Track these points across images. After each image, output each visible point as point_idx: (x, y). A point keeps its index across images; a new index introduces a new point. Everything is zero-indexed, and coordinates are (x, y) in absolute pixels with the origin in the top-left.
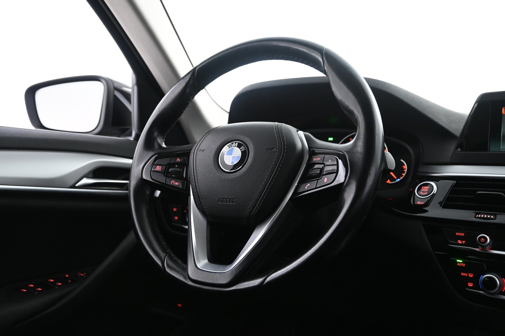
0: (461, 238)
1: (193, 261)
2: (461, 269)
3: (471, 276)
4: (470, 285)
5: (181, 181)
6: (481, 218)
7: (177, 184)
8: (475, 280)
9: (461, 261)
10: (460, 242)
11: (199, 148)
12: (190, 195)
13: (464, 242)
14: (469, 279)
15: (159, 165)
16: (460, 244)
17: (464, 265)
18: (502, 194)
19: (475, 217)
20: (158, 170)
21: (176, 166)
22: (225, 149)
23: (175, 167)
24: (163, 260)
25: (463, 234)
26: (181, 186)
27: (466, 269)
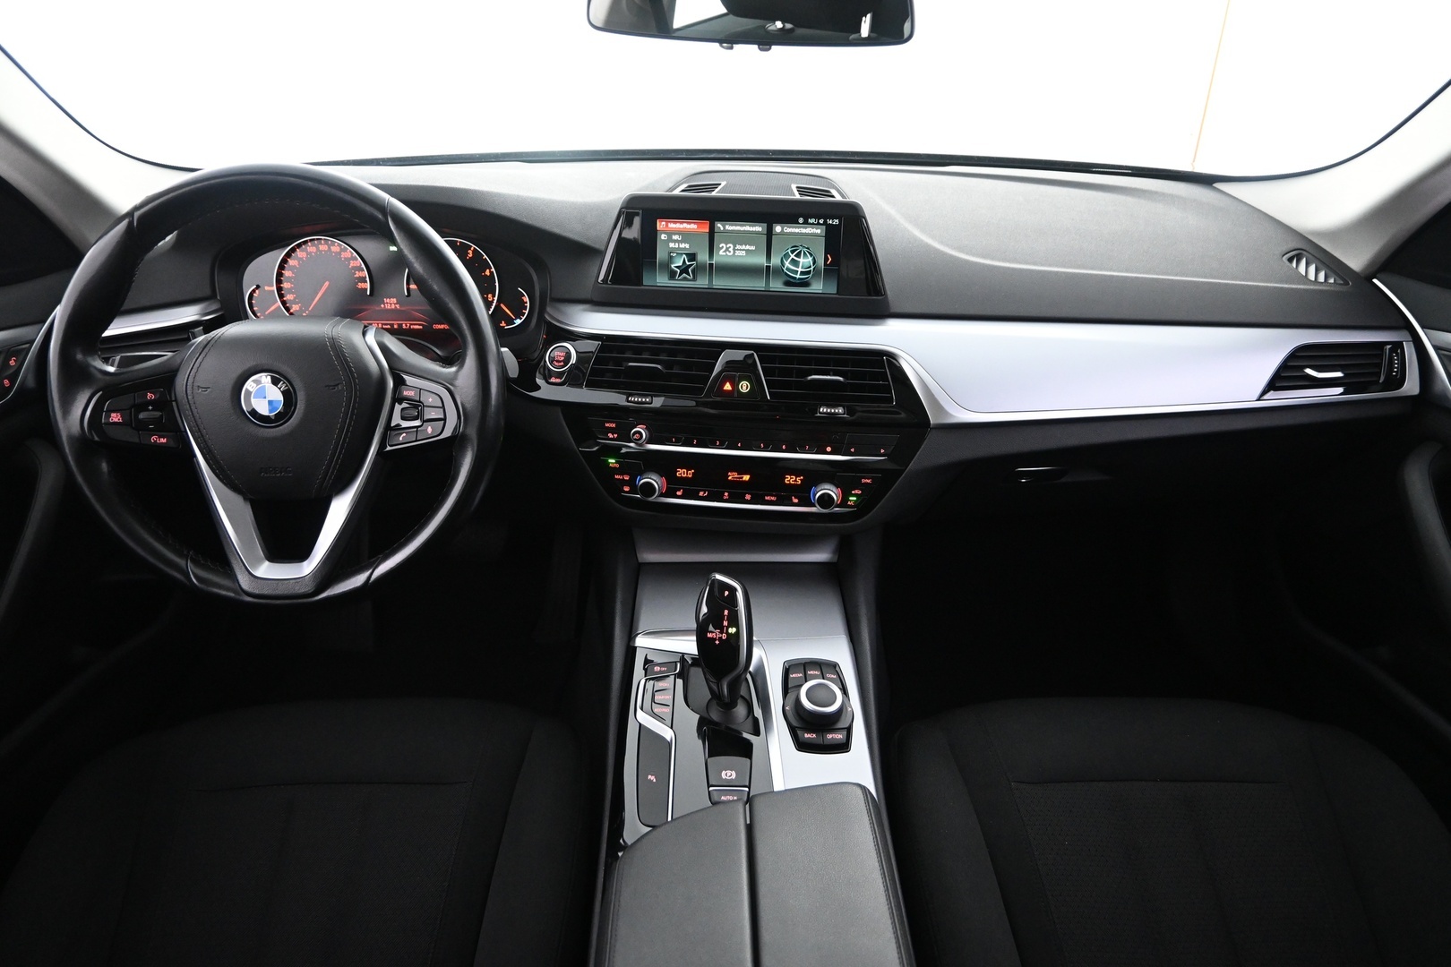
0: (612, 430)
1: (243, 567)
2: (615, 471)
3: (627, 478)
4: (626, 489)
5: (171, 434)
6: (634, 402)
7: (163, 440)
8: (632, 483)
9: (614, 461)
10: (610, 436)
11: (196, 384)
12: (195, 456)
13: (616, 436)
14: (624, 482)
15: (114, 412)
16: (611, 439)
17: (617, 466)
18: (659, 367)
19: (628, 401)
20: (116, 420)
21: (150, 408)
22: (250, 385)
23: (149, 410)
24: (185, 567)
25: (614, 425)
26: (172, 444)
27: (621, 471)
